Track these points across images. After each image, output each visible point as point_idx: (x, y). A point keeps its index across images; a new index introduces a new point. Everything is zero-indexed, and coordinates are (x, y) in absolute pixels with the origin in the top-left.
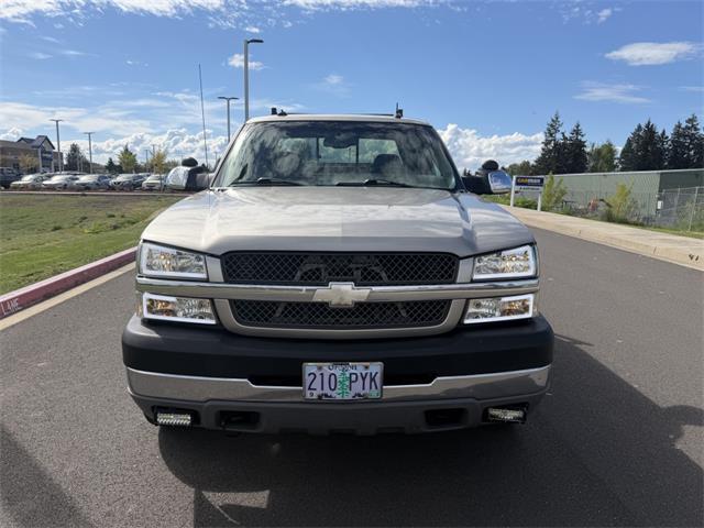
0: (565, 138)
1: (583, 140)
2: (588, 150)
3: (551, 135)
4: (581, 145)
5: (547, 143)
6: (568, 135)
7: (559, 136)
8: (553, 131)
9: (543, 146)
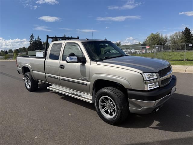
0: (36, 40)
1: (41, 41)
2: (42, 43)
3: (32, 39)
4: (40, 42)
5: (31, 42)
6: (36, 39)
7: (34, 40)
8: (32, 38)
9: (30, 42)
